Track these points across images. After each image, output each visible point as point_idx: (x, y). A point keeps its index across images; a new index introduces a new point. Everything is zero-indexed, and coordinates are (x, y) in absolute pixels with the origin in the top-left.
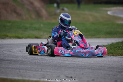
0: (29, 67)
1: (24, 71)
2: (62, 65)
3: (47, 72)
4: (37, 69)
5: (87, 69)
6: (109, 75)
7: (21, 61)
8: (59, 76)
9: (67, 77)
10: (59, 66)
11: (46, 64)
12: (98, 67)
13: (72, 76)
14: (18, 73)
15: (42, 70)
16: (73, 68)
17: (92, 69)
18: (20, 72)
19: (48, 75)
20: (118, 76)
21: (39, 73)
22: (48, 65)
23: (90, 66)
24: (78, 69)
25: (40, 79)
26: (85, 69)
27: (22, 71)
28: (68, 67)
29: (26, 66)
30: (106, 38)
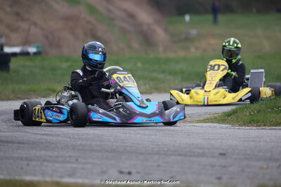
0: (56, 154)
1: (39, 163)
11: (95, 148)
12: (201, 151)
15: (77, 160)
18: (28, 165)
25: (62, 177)
27: (34, 163)
29: (49, 153)
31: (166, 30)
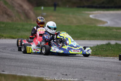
0: (29, 65)
2: (56, 64)
3: (45, 69)
4: (36, 67)
5: (78, 68)
6: (98, 73)
7: (20, 59)
8: (56, 74)
9: (63, 74)
10: (54, 64)
11: (43, 63)
13: (67, 74)
14: (20, 70)
15: (40, 68)
16: (67, 67)
17: (83, 68)
19: (46, 72)
20: (106, 75)
21: (39, 70)
22: (44, 63)
23: (81, 65)
24: (71, 68)
26: (77, 68)
27: (23, 68)
28: (62, 66)
30: (90, 40)
31: (34, 13)
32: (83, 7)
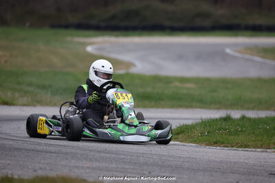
32: (67, 26)
